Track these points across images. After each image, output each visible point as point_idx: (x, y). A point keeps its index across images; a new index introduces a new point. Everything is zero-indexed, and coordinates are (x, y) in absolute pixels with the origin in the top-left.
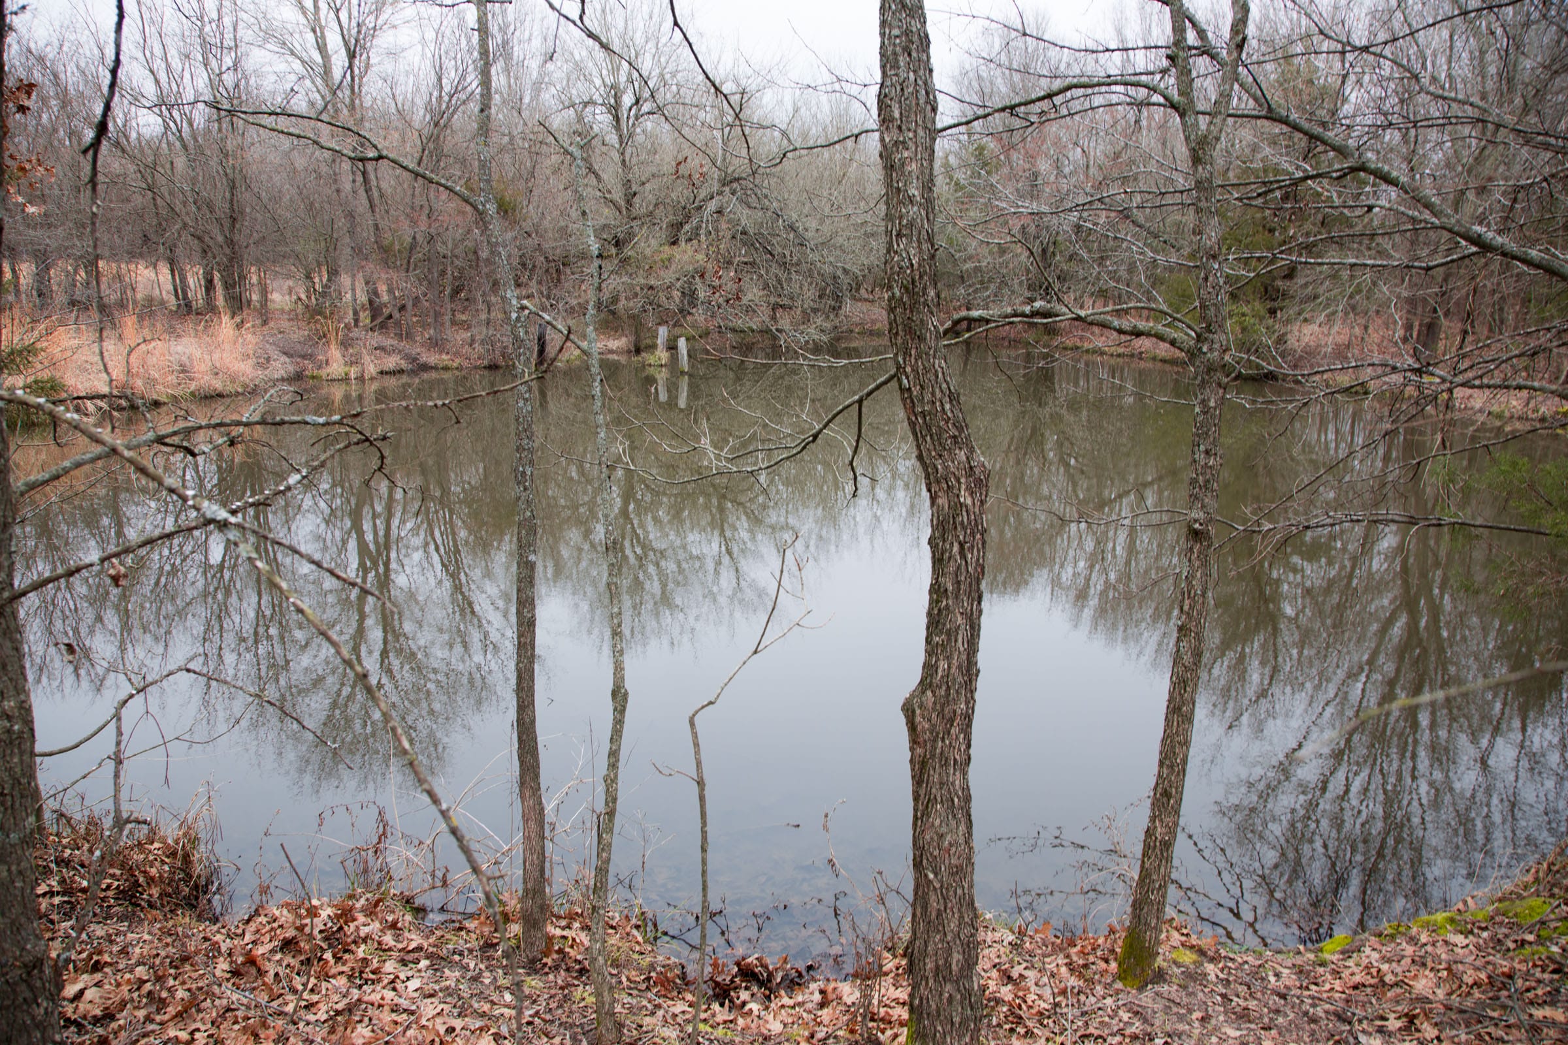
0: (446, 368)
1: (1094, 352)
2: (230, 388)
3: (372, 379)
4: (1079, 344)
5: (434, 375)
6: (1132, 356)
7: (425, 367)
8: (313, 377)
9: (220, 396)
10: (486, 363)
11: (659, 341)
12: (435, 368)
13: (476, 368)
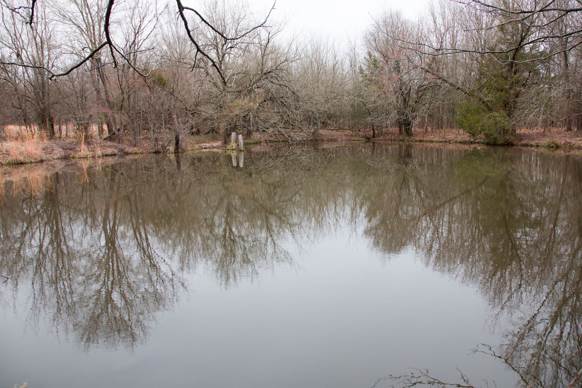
0: (136, 153)
1: (429, 141)
2: (27, 160)
3: (99, 157)
4: (422, 139)
5: (131, 157)
6: (446, 142)
7: (127, 154)
8: (73, 158)
9: (22, 163)
10: (154, 150)
11: (232, 139)
12: (131, 154)
13: (149, 153)
